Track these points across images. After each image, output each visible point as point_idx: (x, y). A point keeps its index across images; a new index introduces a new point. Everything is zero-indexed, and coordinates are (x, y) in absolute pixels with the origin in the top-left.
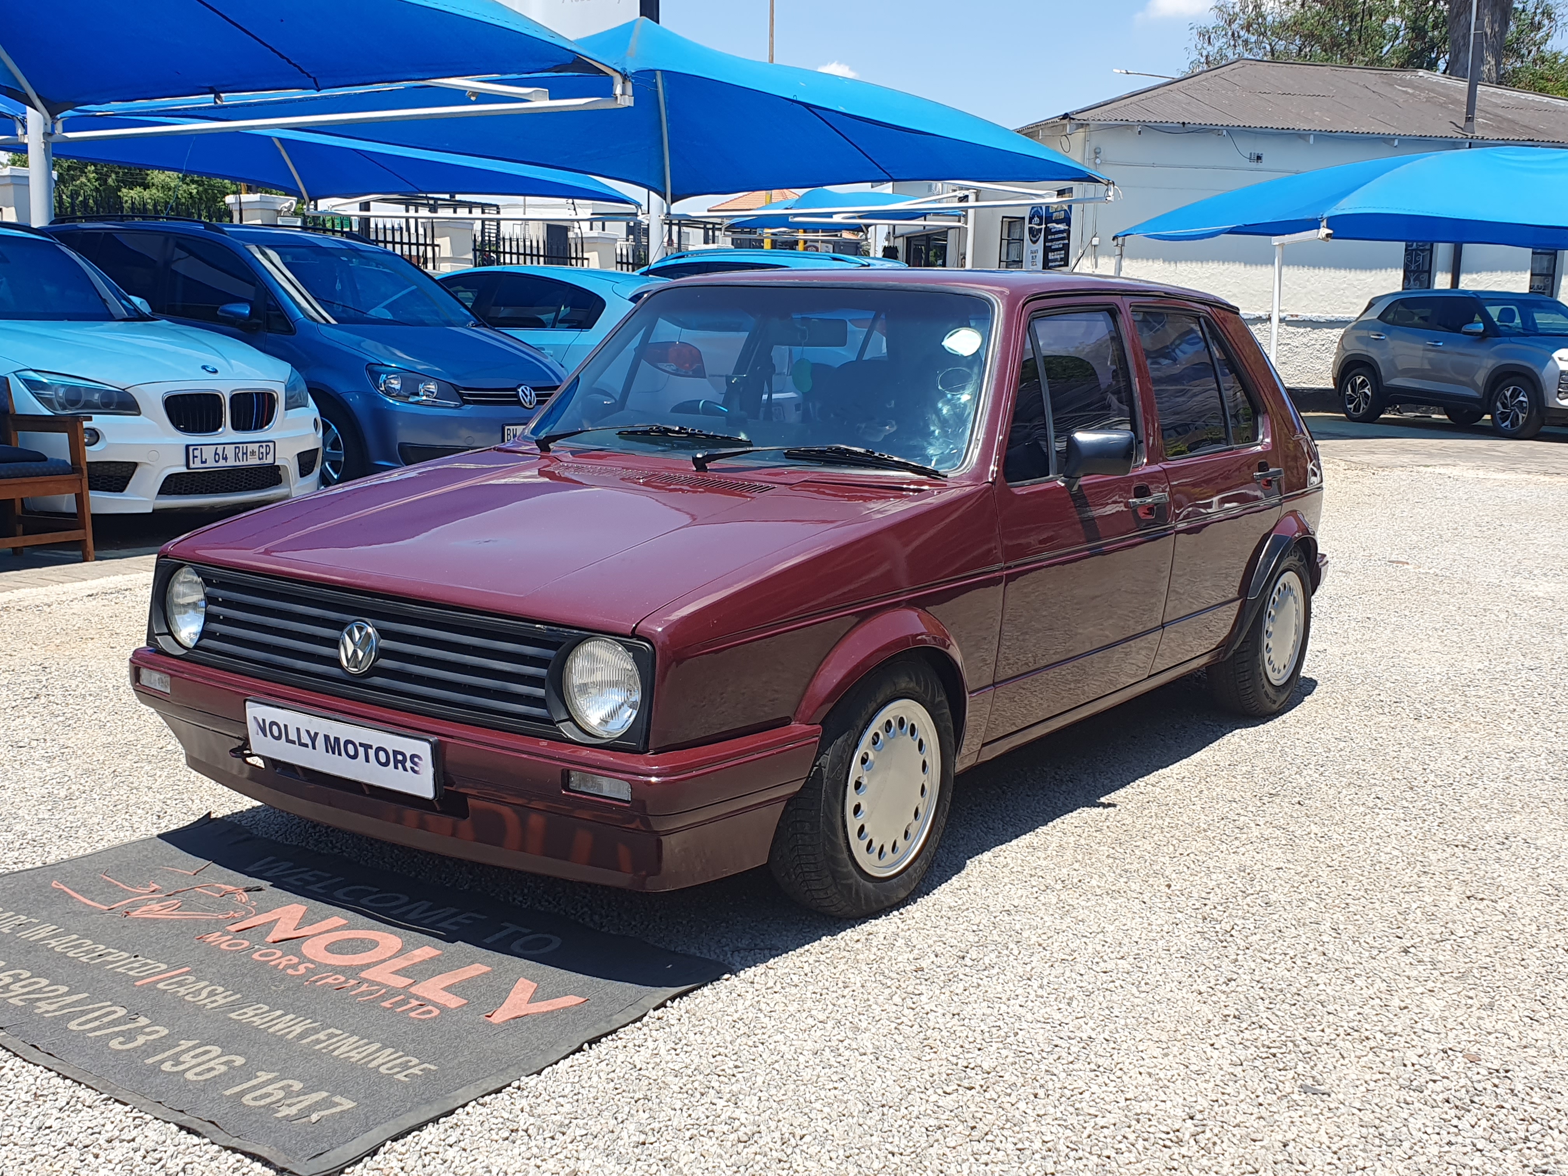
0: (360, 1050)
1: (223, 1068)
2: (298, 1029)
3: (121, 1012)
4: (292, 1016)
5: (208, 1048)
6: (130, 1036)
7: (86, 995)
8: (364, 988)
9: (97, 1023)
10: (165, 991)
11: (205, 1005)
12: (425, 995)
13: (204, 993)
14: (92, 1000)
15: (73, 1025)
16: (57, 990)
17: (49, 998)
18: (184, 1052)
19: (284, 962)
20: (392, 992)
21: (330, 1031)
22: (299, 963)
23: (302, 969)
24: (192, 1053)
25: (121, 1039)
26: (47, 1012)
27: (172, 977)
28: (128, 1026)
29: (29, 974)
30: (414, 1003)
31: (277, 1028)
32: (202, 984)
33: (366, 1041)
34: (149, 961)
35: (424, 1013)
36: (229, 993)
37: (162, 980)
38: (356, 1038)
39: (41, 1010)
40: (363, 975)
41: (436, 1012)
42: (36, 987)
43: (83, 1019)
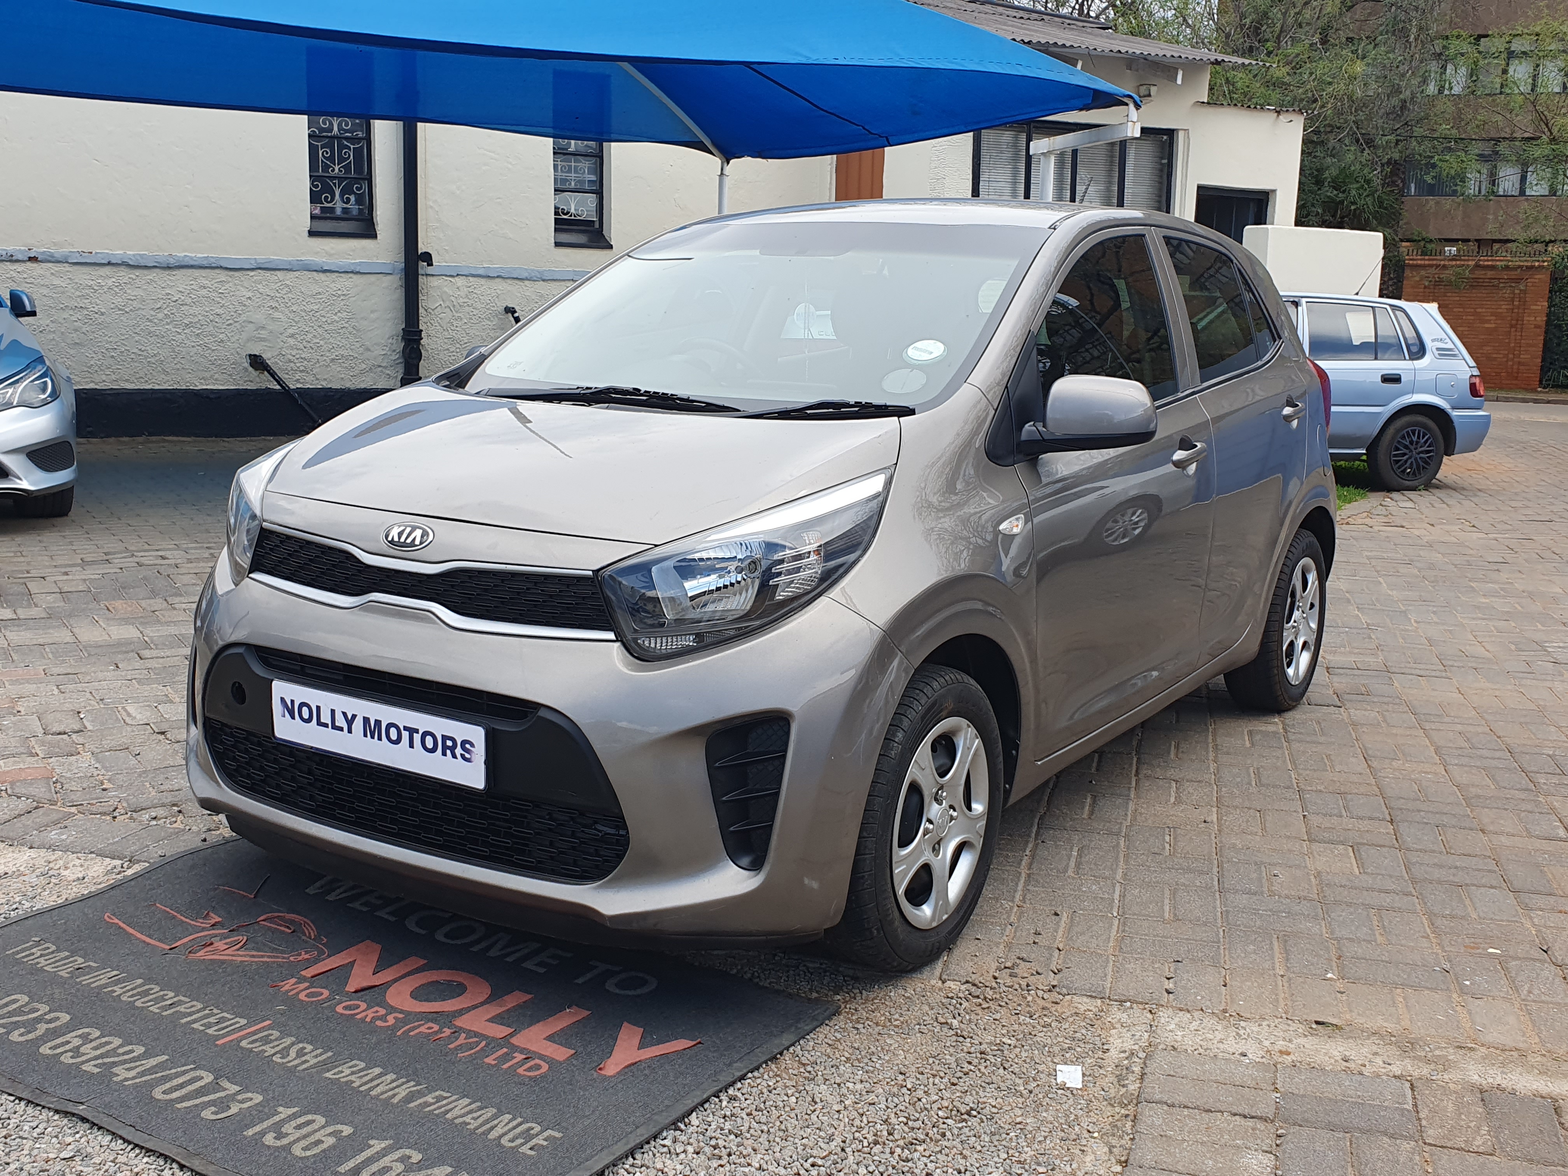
0: (475, 1115)
1: (331, 1141)
2: (402, 1093)
3: (208, 1078)
4: (390, 1077)
5: (310, 1117)
6: (222, 1104)
7: (166, 1057)
8: (462, 1039)
9: (184, 1091)
10: (251, 1051)
11: (296, 1066)
12: (528, 1046)
13: (293, 1053)
14: (172, 1063)
15: (158, 1094)
16: (132, 1051)
17: (125, 1062)
18: (283, 1121)
19: (370, 1014)
20: (493, 1043)
21: (437, 1093)
22: (386, 1015)
23: (391, 1020)
24: (293, 1124)
25: (213, 1109)
26: (126, 1079)
27: (254, 1033)
28: (218, 1095)
29: (98, 1033)
30: (519, 1057)
31: (379, 1090)
32: (288, 1041)
33: (479, 1104)
34: (225, 1015)
35: (529, 1069)
36: (319, 1051)
37: (244, 1037)
38: (466, 1101)
39: (120, 1078)
40: (459, 1022)
41: (545, 1067)
42: (108, 1048)
43: (168, 1086)
